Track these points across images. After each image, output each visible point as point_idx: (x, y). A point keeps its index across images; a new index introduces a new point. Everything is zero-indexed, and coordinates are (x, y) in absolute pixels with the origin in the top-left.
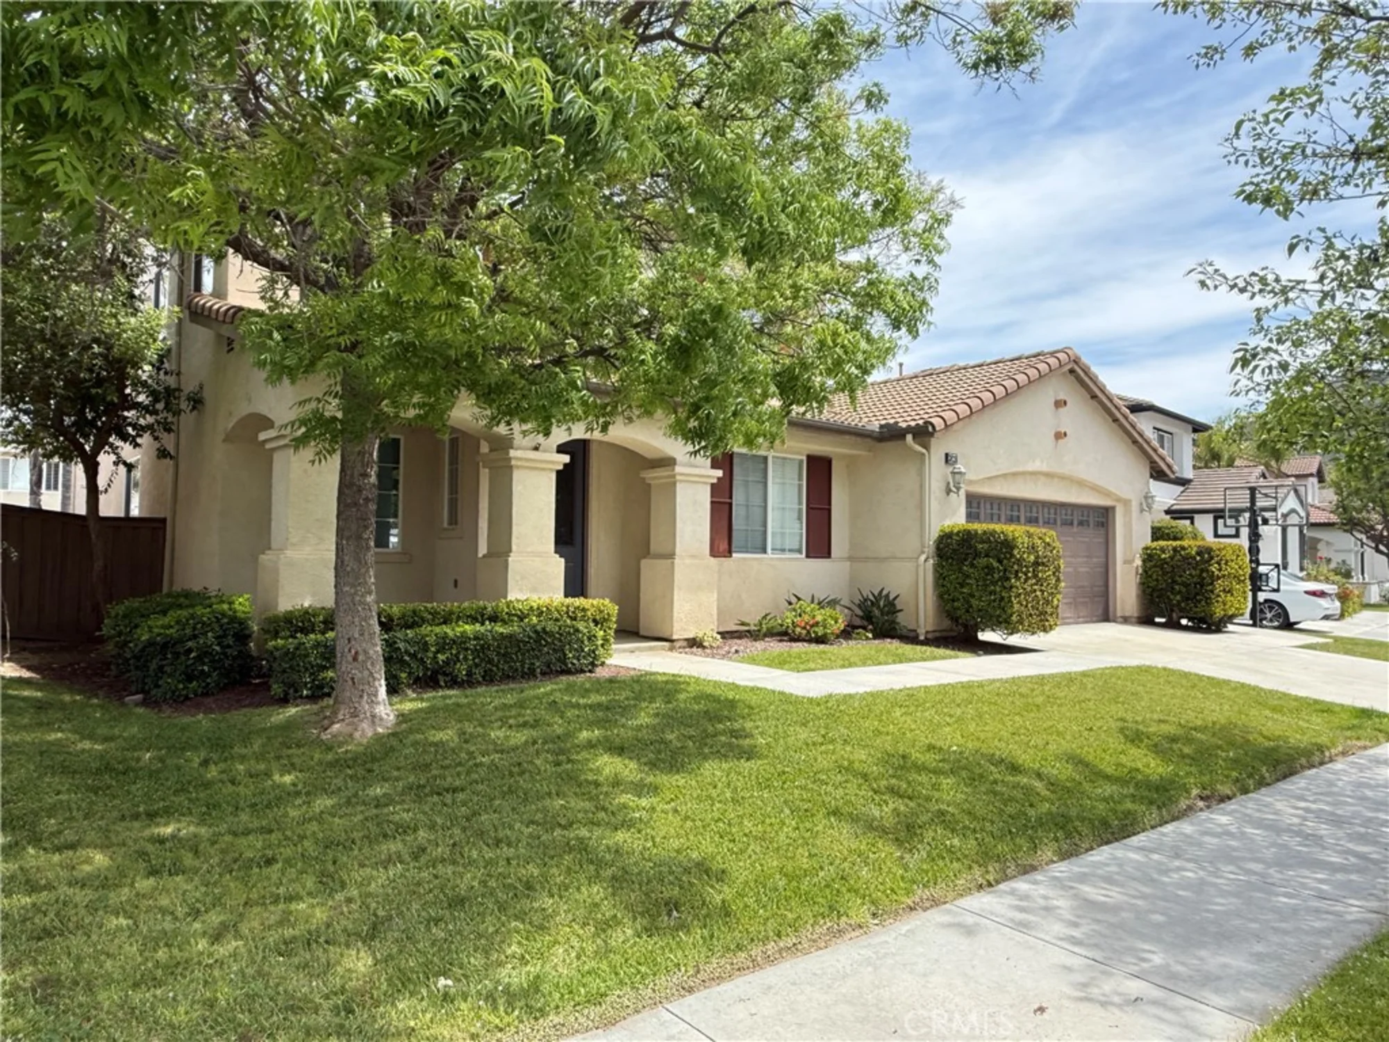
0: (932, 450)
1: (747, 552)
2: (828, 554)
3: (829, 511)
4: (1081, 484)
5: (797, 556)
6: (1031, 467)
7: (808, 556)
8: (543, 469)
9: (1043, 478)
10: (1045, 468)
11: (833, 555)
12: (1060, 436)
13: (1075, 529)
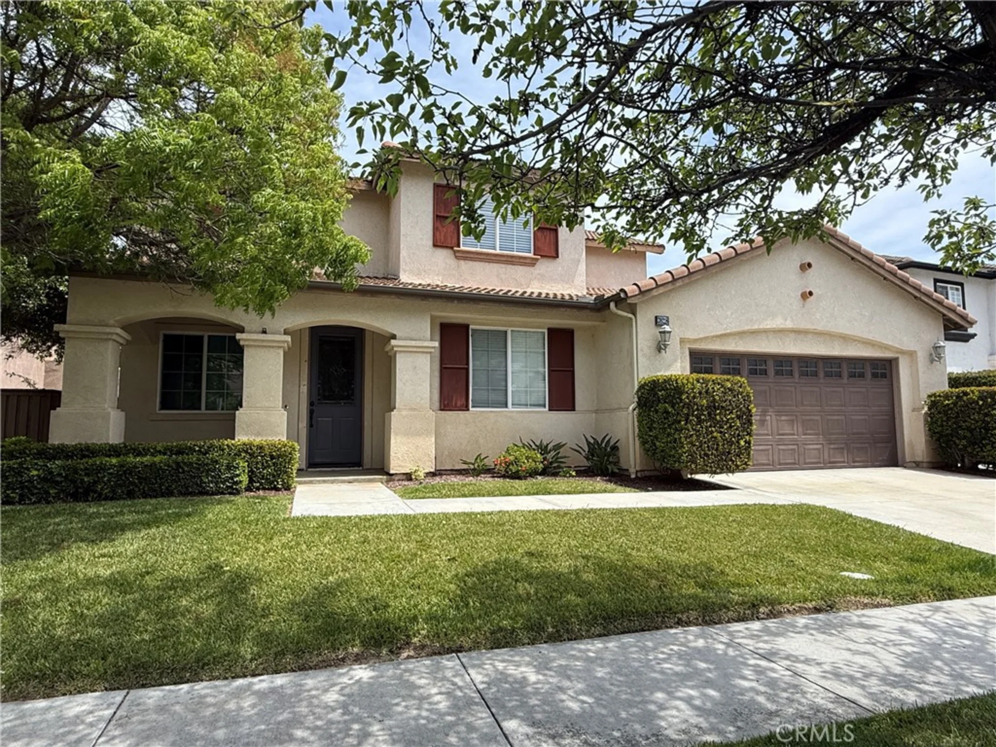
0: (638, 315)
1: (488, 407)
2: (572, 408)
3: (573, 372)
4: (845, 339)
5: (542, 409)
6: (769, 324)
7: (550, 410)
8: (273, 347)
9: (792, 335)
10: (789, 325)
11: (577, 408)
12: (807, 295)
13: (845, 381)
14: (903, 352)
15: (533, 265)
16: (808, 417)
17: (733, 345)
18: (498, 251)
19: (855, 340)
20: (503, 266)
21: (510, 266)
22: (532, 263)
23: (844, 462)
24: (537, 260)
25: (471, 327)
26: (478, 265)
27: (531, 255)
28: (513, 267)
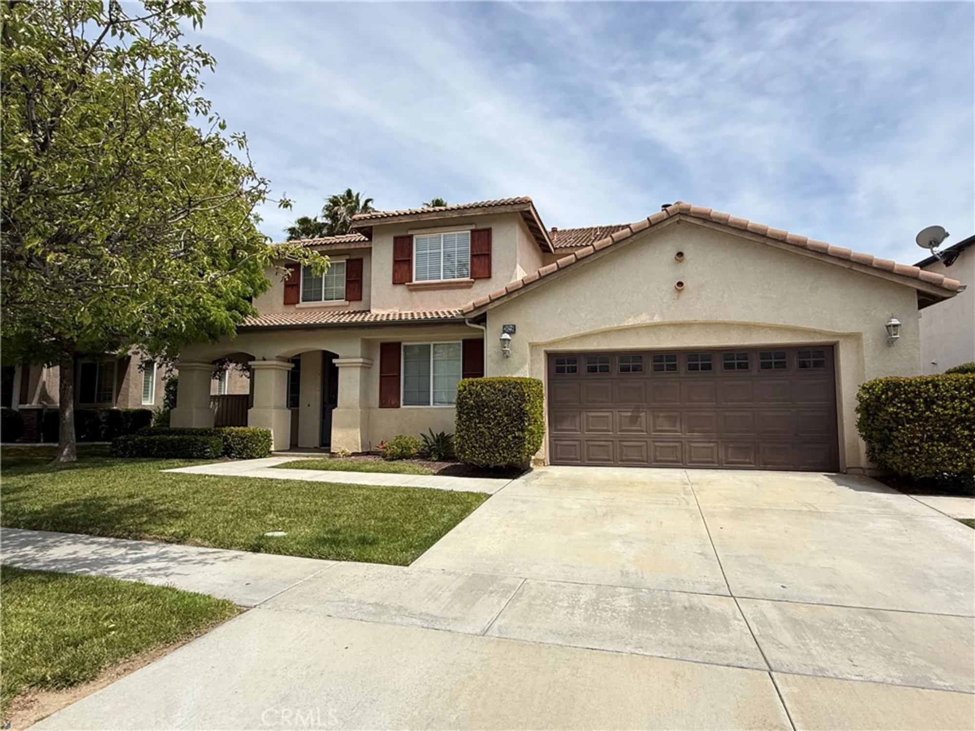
0: (488, 326)
1: (415, 405)
9: (672, 329)
10: (659, 319)
13: (755, 372)
14: (843, 336)
15: (470, 287)
16: (697, 414)
17: (595, 344)
18: (442, 280)
19: (765, 327)
20: (445, 291)
21: (451, 291)
22: (468, 285)
23: (750, 463)
24: (473, 283)
25: (403, 344)
26: (426, 294)
27: (467, 279)
28: (454, 291)
